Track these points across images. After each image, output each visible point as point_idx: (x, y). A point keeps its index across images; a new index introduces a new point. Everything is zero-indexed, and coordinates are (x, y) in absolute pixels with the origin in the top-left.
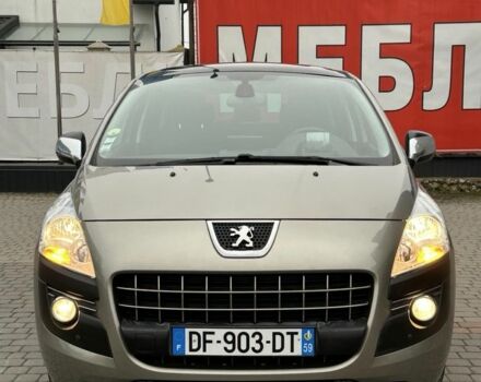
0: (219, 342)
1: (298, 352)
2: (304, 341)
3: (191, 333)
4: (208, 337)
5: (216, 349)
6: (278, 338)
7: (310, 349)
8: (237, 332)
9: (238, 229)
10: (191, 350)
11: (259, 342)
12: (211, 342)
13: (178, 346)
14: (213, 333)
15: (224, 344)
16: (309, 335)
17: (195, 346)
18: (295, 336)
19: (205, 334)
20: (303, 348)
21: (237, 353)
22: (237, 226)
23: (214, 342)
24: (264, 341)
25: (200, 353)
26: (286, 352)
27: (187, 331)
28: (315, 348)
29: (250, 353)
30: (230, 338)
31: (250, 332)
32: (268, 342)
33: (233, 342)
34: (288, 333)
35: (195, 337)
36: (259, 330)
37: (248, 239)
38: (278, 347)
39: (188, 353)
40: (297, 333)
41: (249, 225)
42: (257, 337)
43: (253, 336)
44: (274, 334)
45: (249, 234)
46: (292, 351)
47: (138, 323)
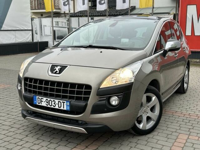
0: (44, 102)
1: (65, 109)
2: (67, 105)
3: (38, 98)
4: (42, 100)
5: (44, 104)
6: (60, 103)
7: (69, 108)
8: (49, 99)
9: (57, 67)
10: (38, 103)
11: (54, 103)
12: (43, 101)
13: (35, 101)
14: (43, 99)
15: (46, 103)
16: (68, 104)
17: (39, 102)
18: (64, 103)
19: (41, 98)
20: (67, 108)
21: (49, 106)
22: (57, 66)
23: (43, 102)
24: (56, 103)
25: (40, 104)
26: (62, 108)
27: (37, 97)
28: (70, 108)
29: (52, 107)
30: (47, 101)
31: (52, 100)
32: (57, 104)
33: (48, 102)
34: (62, 102)
35: (39, 99)
36: (54, 100)
37: (58, 71)
38: (60, 106)
39: (37, 104)
40: (65, 102)
41: (60, 66)
42: (54, 102)
43: (53, 101)
44: (59, 102)
45: (59, 69)
46: (64, 108)
47: (28, 93)
